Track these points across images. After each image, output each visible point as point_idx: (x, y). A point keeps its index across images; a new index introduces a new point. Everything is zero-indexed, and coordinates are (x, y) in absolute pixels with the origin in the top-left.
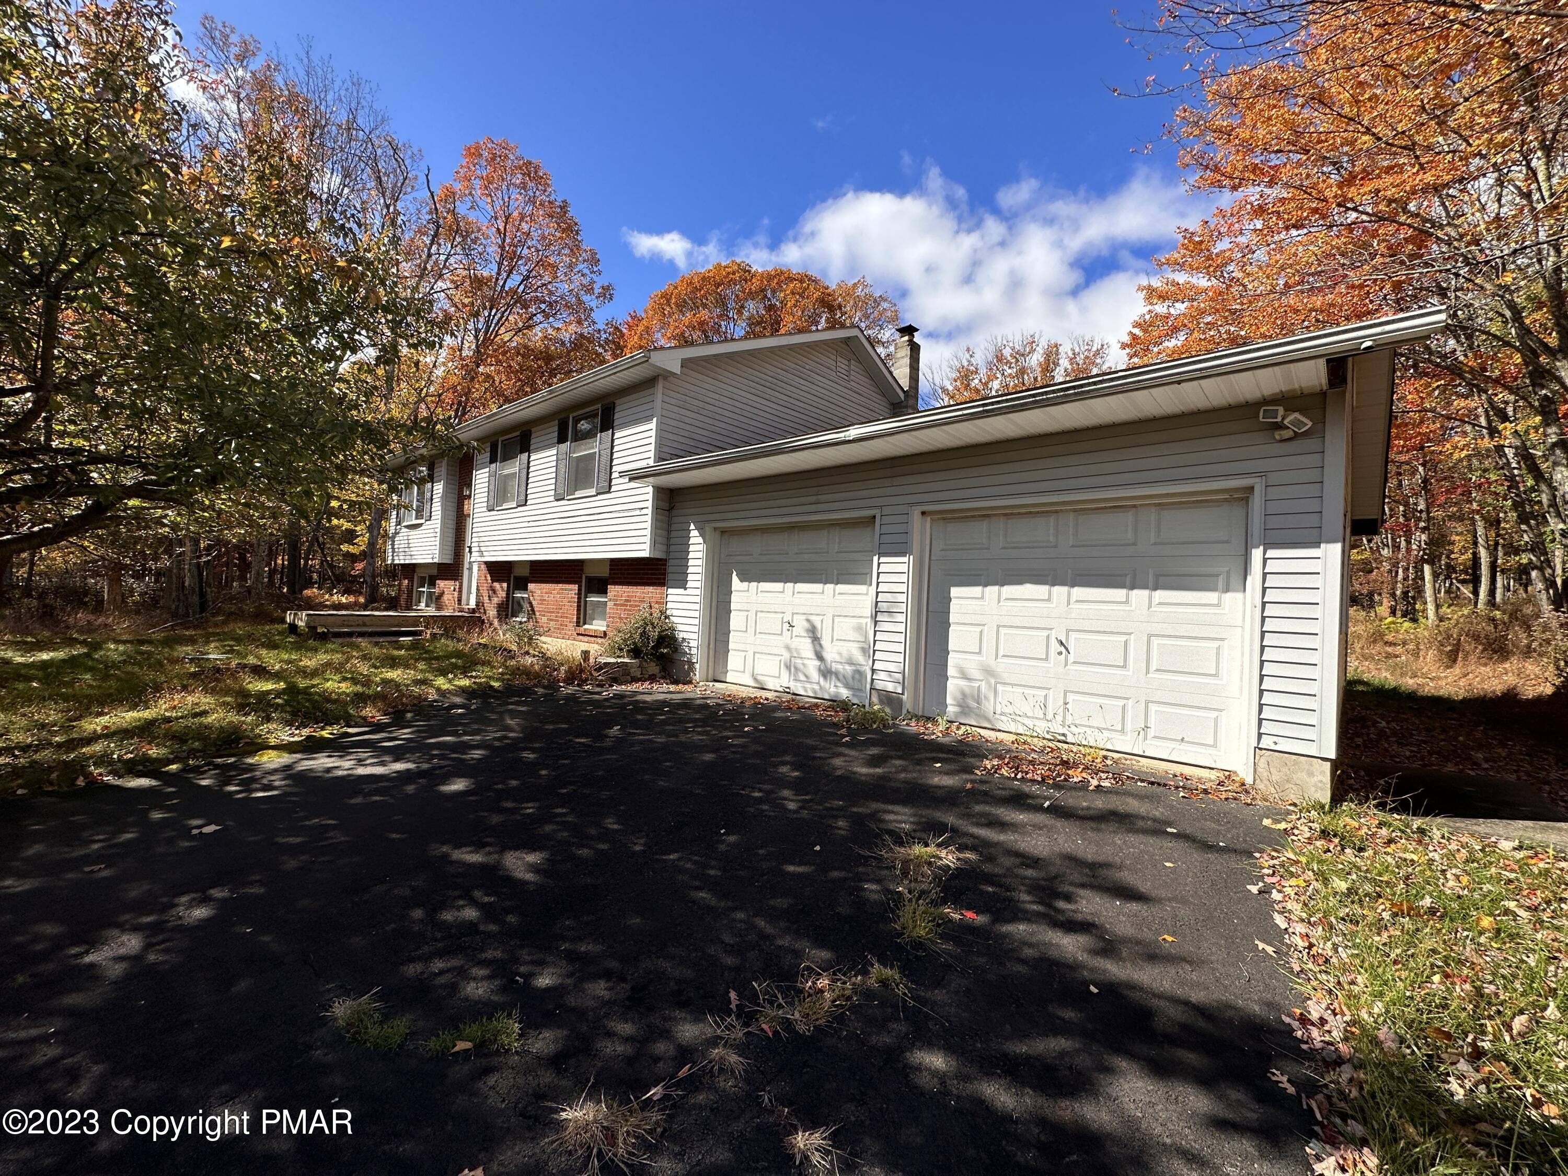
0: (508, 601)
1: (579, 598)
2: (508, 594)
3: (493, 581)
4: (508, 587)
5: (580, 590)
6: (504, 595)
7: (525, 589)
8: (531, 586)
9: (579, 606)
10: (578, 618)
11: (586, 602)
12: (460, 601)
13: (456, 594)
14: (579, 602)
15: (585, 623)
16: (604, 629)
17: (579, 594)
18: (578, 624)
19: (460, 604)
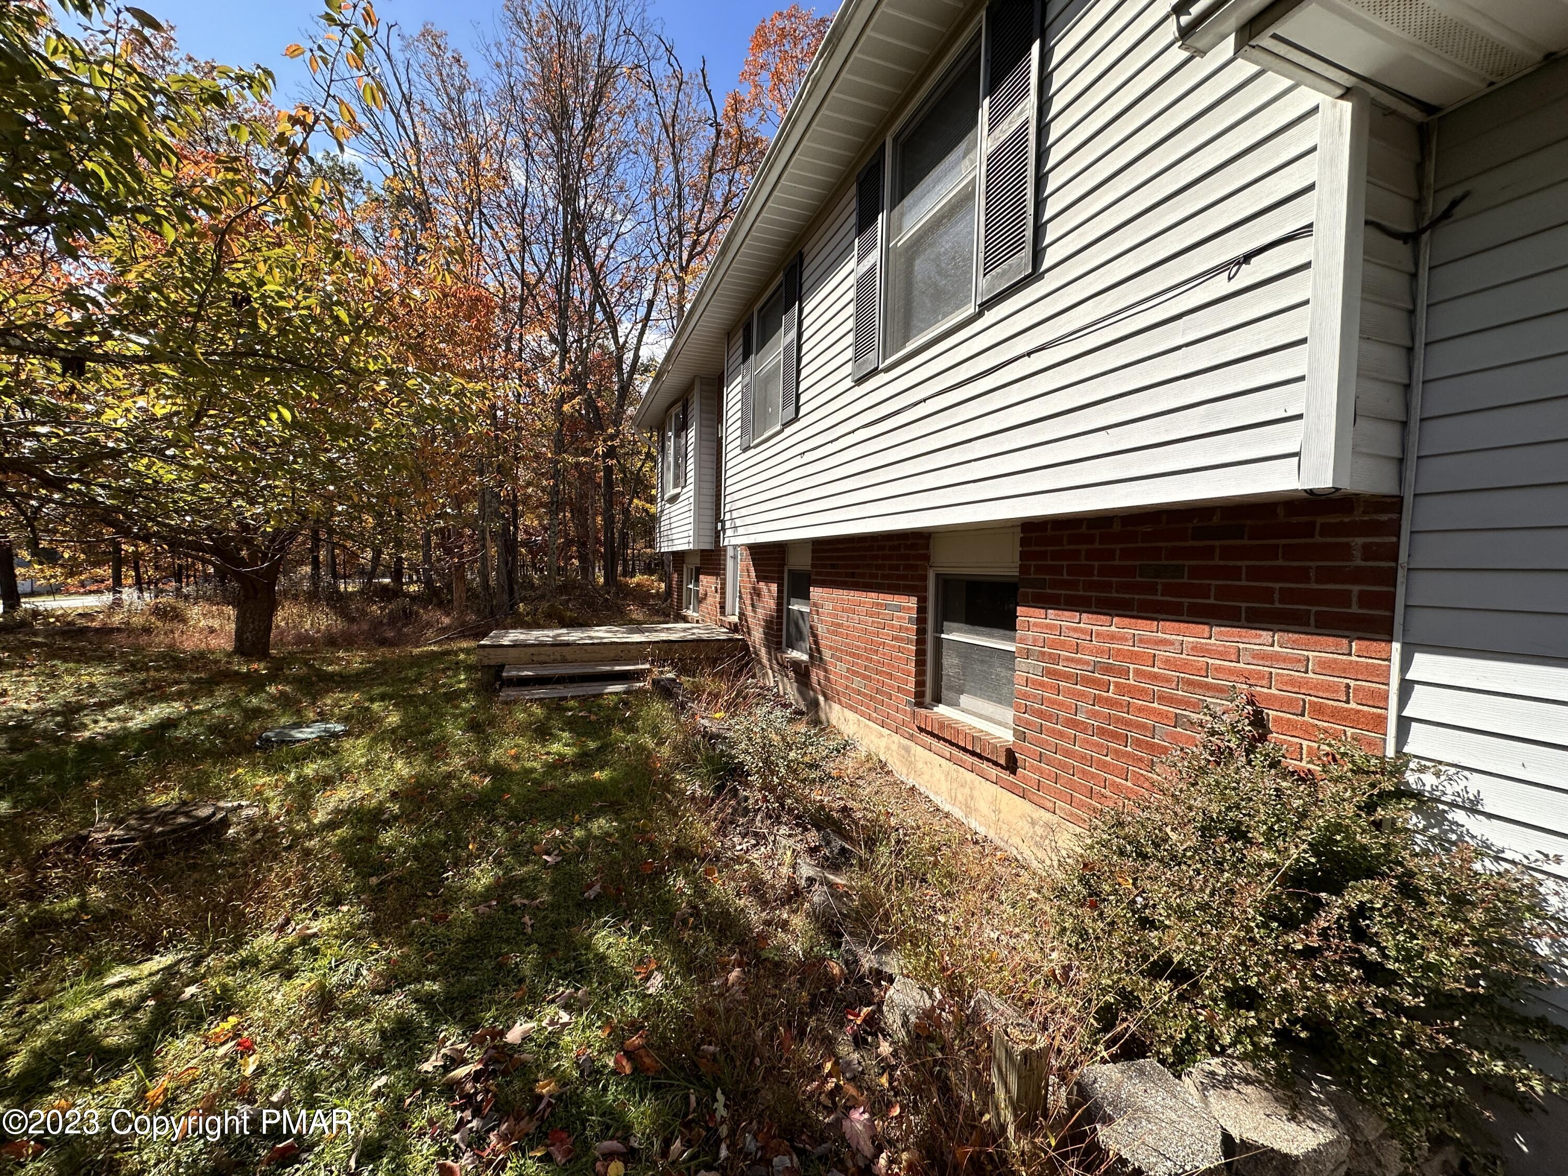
0: (780, 617)
1: (921, 632)
2: (779, 604)
3: (759, 578)
4: (780, 591)
5: (922, 610)
6: (774, 606)
7: (806, 596)
8: (816, 593)
9: (920, 654)
10: (920, 684)
11: (939, 642)
12: (723, 608)
13: (718, 596)
14: (921, 642)
15: (938, 700)
16: (1007, 736)
17: (921, 621)
18: (920, 702)
19: (723, 613)
